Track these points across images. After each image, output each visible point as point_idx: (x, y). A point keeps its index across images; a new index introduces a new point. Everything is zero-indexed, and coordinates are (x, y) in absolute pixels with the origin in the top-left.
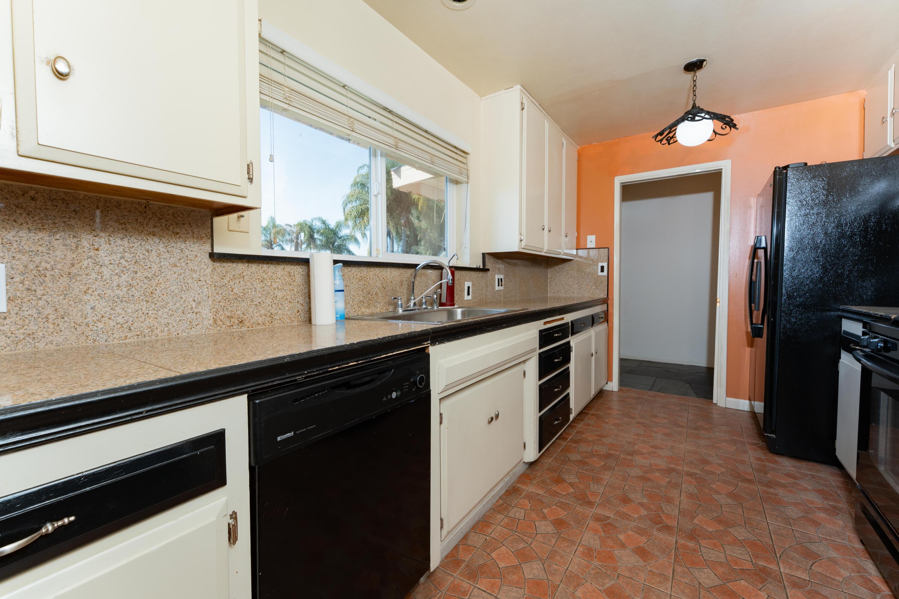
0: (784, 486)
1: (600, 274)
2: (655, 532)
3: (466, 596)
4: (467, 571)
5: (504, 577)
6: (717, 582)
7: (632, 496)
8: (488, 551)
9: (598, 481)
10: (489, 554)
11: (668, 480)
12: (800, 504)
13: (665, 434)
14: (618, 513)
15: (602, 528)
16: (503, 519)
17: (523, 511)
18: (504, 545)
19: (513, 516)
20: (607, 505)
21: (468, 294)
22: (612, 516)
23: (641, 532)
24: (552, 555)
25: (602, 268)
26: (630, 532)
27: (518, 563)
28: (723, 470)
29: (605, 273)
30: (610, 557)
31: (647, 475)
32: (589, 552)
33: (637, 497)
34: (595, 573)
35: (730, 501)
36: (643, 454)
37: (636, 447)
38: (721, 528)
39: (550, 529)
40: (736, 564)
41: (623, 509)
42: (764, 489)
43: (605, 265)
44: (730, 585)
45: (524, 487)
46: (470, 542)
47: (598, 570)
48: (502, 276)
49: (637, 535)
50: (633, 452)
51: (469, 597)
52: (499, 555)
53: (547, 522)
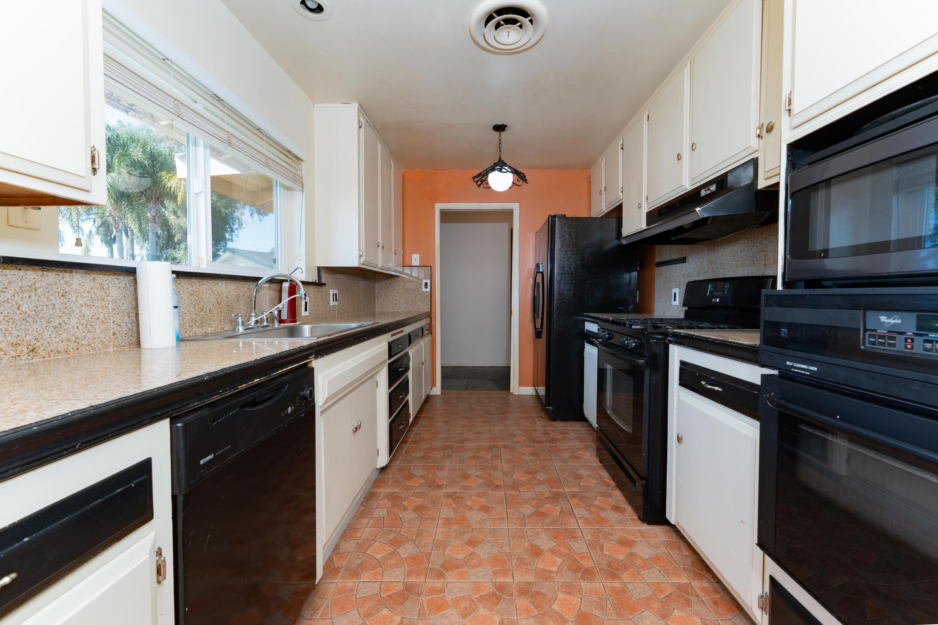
0: (559, 440)
1: (424, 290)
2: (490, 492)
3: (354, 592)
4: (348, 573)
5: (384, 564)
6: (533, 510)
7: (469, 472)
8: (363, 550)
9: (442, 468)
10: (365, 553)
11: (491, 454)
12: (569, 449)
13: (483, 422)
14: (463, 487)
15: (453, 501)
16: (369, 521)
17: (385, 510)
18: (376, 541)
19: (377, 516)
20: (453, 484)
21: (306, 310)
22: (458, 491)
23: (481, 495)
24: (419, 534)
25: (426, 284)
26: (473, 498)
27: (393, 550)
28: (525, 438)
29: (428, 289)
30: (464, 520)
31: (477, 455)
32: (448, 522)
33: (473, 472)
34: (456, 534)
35: (532, 458)
36: (471, 440)
37: (464, 436)
38: (530, 476)
39: (413, 515)
40: (542, 496)
41: (465, 483)
42: (550, 444)
43: (428, 281)
44: (540, 510)
45: (380, 491)
46: (342, 550)
47: (457, 531)
48: (336, 291)
49: (479, 499)
50: (463, 440)
51: (357, 592)
52: (374, 550)
53: (409, 511)
